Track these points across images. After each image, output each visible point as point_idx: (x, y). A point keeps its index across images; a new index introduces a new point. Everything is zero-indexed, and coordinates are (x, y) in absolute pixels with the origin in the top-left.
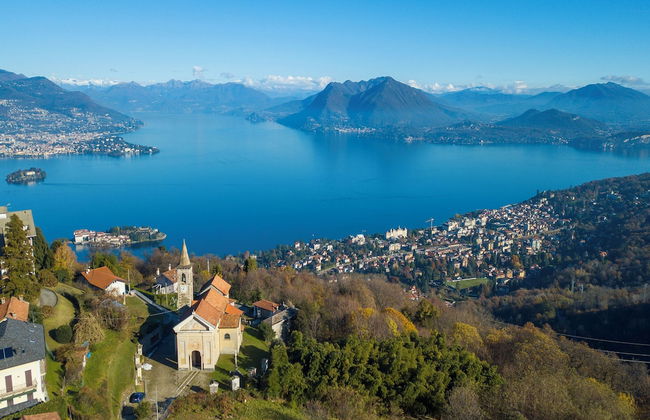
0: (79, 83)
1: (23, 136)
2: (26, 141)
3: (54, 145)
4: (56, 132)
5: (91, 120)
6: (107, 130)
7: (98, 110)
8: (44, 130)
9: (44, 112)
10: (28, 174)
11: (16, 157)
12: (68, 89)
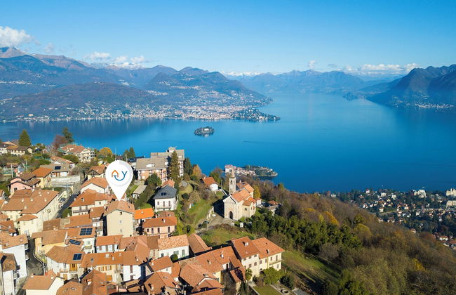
0: (237, 75)
1: (205, 108)
2: (206, 110)
3: (220, 113)
4: (222, 105)
5: (242, 98)
6: (250, 104)
7: (247, 92)
8: (216, 104)
9: (217, 93)
10: (206, 130)
11: (200, 119)
12: (231, 79)
